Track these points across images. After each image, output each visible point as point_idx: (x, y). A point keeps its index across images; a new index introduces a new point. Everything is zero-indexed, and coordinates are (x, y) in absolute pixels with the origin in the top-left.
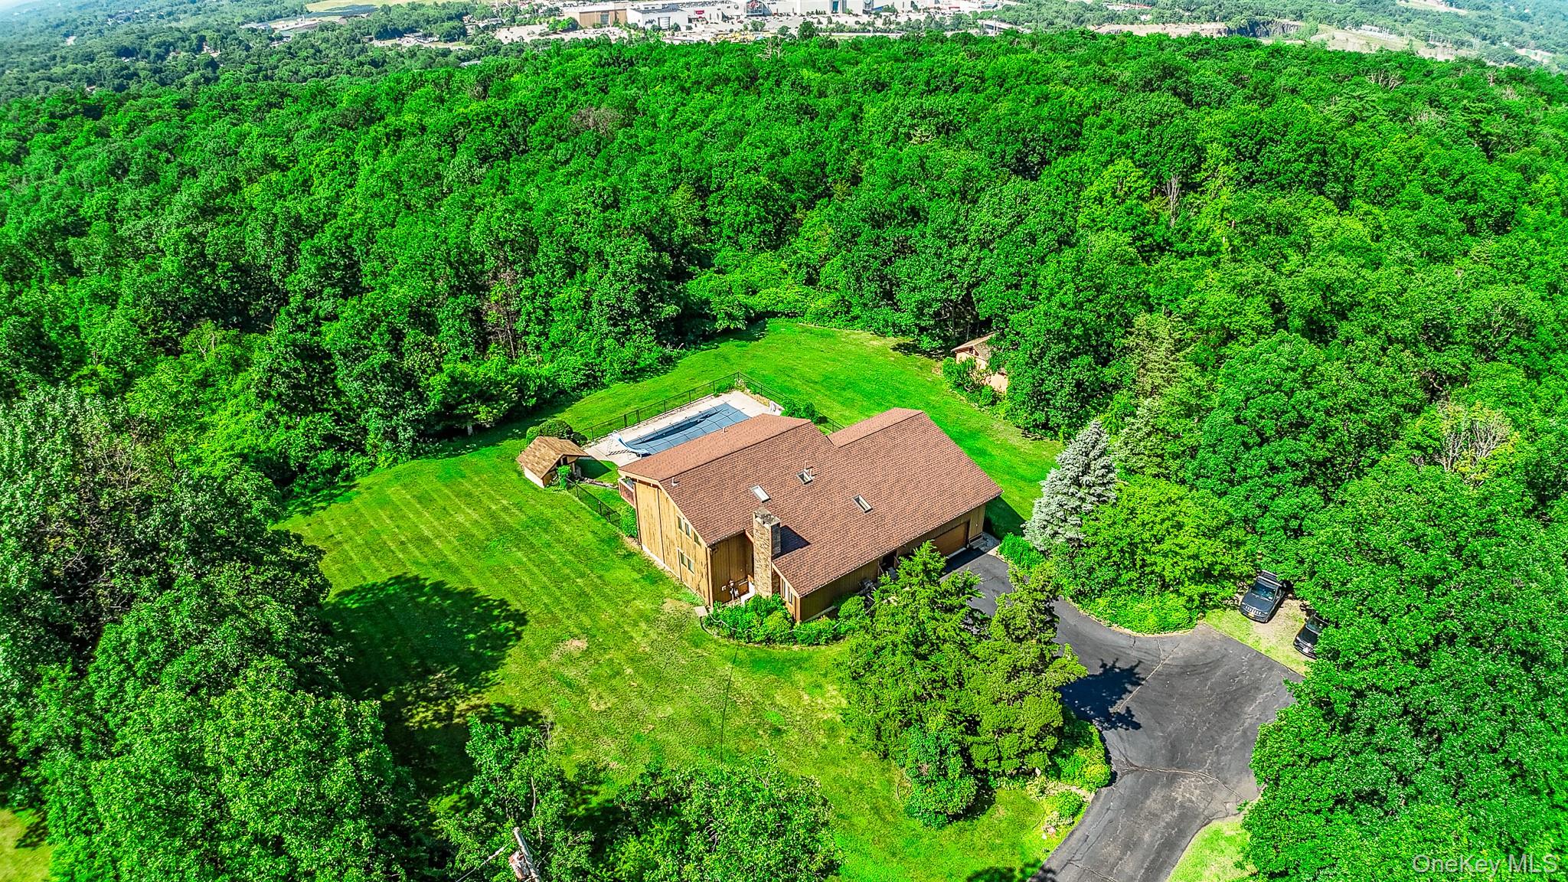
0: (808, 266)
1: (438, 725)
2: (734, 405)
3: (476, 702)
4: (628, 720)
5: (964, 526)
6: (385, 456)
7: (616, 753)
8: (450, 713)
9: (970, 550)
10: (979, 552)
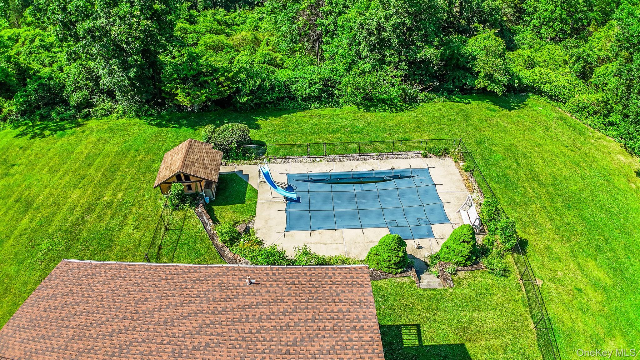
0: (586, 62)
2: (433, 174)
6: (119, 108)
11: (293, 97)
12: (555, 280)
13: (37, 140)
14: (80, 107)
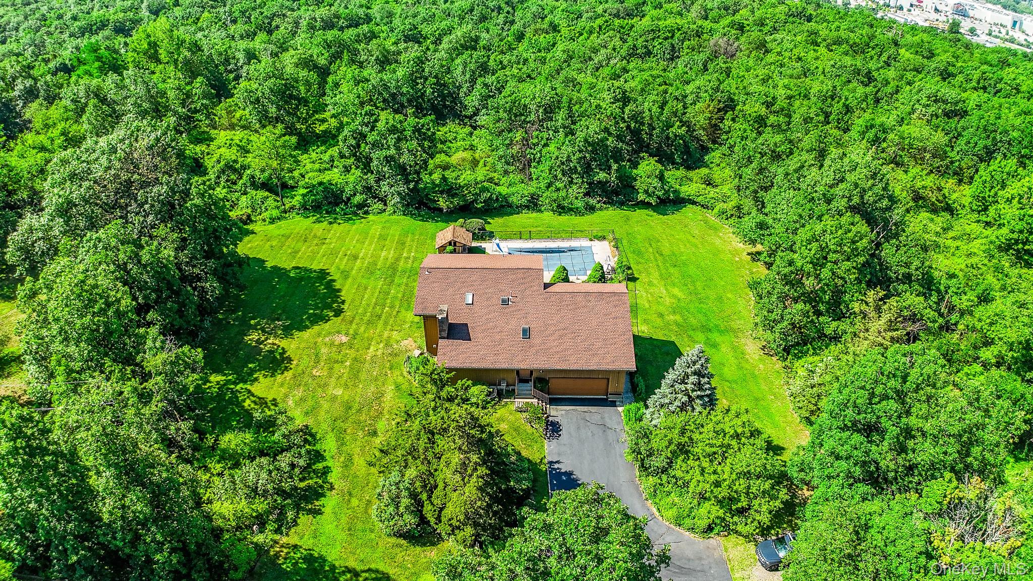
1: (254, 344)
2: (594, 250)
3: (277, 342)
4: (320, 386)
5: (606, 381)
6: (390, 209)
7: (297, 398)
8: (263, 341)
9: (606, 399)
10: (613, 404)
11: (510, 206)
12: (647, 292)
13: (335, 225)
14: (360, 206)
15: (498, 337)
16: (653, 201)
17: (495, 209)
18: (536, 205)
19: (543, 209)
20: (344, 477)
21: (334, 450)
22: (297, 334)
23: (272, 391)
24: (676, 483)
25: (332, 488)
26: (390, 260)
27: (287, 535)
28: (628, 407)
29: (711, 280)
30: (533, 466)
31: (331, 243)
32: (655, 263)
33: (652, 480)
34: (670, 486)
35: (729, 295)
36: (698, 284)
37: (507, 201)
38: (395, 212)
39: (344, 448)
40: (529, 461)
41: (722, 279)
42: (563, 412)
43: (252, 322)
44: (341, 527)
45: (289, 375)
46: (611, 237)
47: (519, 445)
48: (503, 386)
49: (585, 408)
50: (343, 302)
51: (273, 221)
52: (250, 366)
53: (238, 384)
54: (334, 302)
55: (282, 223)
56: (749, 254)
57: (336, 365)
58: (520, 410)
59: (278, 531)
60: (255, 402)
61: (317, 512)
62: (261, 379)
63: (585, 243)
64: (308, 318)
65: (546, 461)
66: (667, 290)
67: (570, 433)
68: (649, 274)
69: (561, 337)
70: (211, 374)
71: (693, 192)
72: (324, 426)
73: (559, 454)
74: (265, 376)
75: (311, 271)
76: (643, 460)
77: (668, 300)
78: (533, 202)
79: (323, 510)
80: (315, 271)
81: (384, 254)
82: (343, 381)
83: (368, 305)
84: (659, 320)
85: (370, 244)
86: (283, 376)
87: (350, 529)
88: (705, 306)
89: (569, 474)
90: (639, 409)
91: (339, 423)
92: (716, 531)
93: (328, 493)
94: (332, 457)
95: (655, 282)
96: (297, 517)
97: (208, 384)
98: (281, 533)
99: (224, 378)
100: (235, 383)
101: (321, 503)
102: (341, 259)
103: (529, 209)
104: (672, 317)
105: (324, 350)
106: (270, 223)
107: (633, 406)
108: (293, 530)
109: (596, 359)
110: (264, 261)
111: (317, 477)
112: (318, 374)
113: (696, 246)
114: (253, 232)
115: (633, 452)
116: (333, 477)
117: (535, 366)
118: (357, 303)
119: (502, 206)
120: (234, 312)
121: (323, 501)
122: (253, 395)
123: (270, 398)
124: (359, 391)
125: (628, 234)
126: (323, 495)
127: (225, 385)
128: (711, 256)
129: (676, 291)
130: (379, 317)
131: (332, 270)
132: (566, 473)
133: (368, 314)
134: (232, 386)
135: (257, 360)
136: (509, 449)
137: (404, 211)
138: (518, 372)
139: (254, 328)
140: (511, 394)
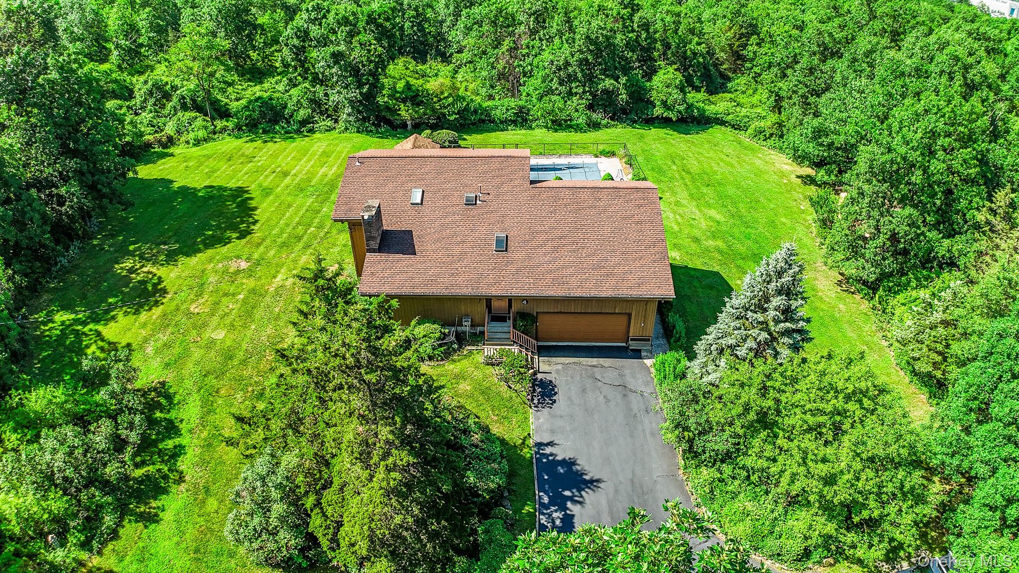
1: (125, 273)
2: (600, 166)
3: (154, 270)
4: (194, 328)
5: (624, 319)
6: (341, 125)
7: (159, 344)
8: (137, 269)
9: (626, 349)
10: (637, 354)
11: (493, 121)
12: (675, 213)
13: (270, 144)
14: (303, 123)
15: (457, 250)
16: (673, 116)
17: (474, 124)
18: (526, 120)
19: (534, 125)
20: (203, 463)
21: (195, 420)
22: (182, 259)
23: (129, 334)
24: (748, 477)
25: (181, 480)
26: (329, 176)
27: (100, 553)
28: (661, 357)
29: (757, 202)
30: (509, 451)
31: (259, 161)
32: (681, 182)
33: (707, 473)
34: (737, 483)
35: (783, 220)
36: (741, 205)
37: (488, 115)
38: (347, 129)
39: (211, 418)
40: (503, 442)
41: (770, 201)
42: (559, 367)
43: (131, 248)
44: (184, 545)
45: (157, 311)
46: (622, 152)
47: (488, 417)
48: (466, 327)
49: (594, 361)
50: (255, 222)
51: (198, 142)
52: (111, 300)
53: (88, 324)
54: (243, 222)
55: (210, 145)
56: (798, 177)
57: (224, 299)
58: (491, 362)
59: (85, 545)
60: (102, 349)
61: (150, 519)
62: (120, 316)
63: (589, 160)
64: (203, 242)
65: (530, 442)
66: (700, 211)
67: (570, 398)
68: (674, 193)
69: (556, 249)
70: (58, 311)
71: (721, 111)
72: (188, 384)
73: (553, 432)
74: (126, 314)
75: (225, 189)
76: (691, 441)
77: (704, 224)
78: (522, 117)
79: (161, 515)
80: (231, 189)
81: (323, 170)
82: (228, 321)
83: (287, 225)
84: (694, 246)
85: (309, 161)
86: (150, 314)
87: (197, 551)
88: (754, 231)
89: (569, 464)
90: (679, 361)
91: (211, 380)
92: (815, 557)
93: (174, 488)
94: (190, 431)
95: (684, 202)
96: (119, 524)
97: (51, 325)
98: (91, 550)
99: (73, 316)
100: (84, 323)
101: (159, 504)
102: (267, 176)
103: (516, 125)
104: (711, 242)
105: (213, 279)
106: (194, 145)
107: (670, 356)
108: (110, 546)
109: (612, 282)
110: (171, 182)
111: (163, 461)
112: (196, 311)
113: (732, 166)
114: (172, 155)
115: (676, 427)
116: (184, 464)
117: (514, 292)
118: (273, 223)
119: (483, 121)
120: (113, 236)
121: (163, 501)
122: (103, 340)
123: (124, 343)
124: (249, 333)
125: (643, 151)
126: (165, 491)
127: (71, 325)
128: (752, 176)
129: (713, 213)
130: (299, 238)
131: (252, 187)
132: (563, 462)
133: (285, 235)
134: (79, 327)
135: (122, 292)
136: (471, 421)
137: (358, 128)
138: (489, 301)
139: (132, 254)
140: (478, 338)
